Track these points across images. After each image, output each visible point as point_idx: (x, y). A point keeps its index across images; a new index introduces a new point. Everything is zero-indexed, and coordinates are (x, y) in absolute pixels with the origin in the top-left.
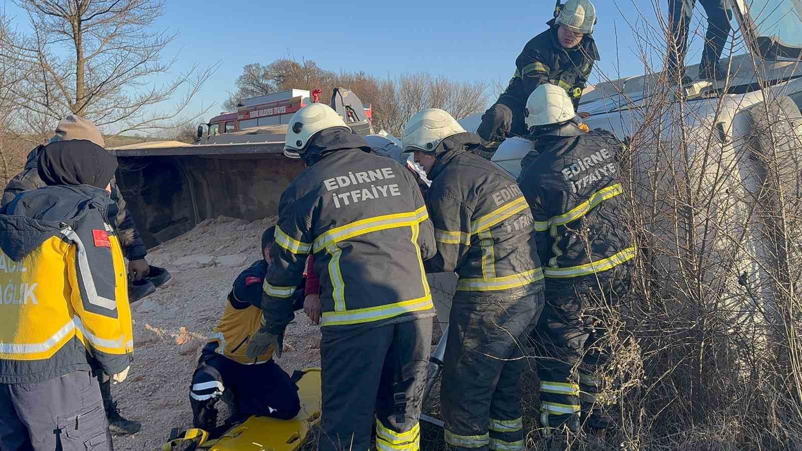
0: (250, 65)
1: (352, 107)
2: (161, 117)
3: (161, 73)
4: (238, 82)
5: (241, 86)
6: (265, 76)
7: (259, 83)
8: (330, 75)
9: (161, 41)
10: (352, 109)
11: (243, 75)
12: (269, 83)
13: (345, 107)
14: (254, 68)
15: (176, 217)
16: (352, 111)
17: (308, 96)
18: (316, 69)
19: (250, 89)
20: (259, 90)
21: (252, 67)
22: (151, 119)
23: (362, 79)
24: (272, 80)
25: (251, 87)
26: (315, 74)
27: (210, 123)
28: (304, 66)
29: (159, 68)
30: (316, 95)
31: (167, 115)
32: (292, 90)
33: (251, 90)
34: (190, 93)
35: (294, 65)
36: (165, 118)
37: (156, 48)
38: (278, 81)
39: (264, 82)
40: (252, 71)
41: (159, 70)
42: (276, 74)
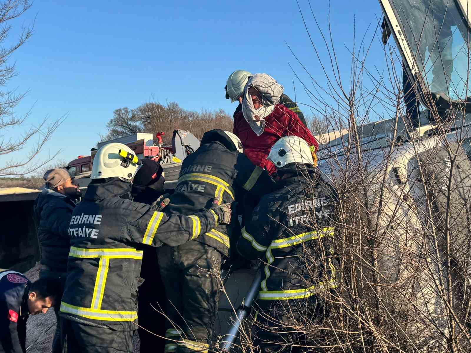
0: (119, 109)
1: (190, 147)
2: (15, 165)
3: (16, 125)
4: (109, 125)
5: (112, 128)
6: (133, 118)
7: (127, 125)
8: (192, 115)
9: (14, 98)
10: (191, 149)
11: (113, 119)
12: (137, 125)
13: (184, 147)
14: (123, 111)
15: (23, 255)
16: (191, 150)
17: (152, 139)
18: (178, 110)
19: (119, 130)
20: (128, 131)
21: (121, 111)
22: (5, 167)
23: (222, 116)
24: (139, 122)
25: (120, 129)
26: (178, 114)
27: (68, 166)
28: (168, 108)
29: (14, 122)
30: (159, 137)
31: (20, 163)
32: (136, 134)
33: (121, 132)
34: (41, 142)
35: (159, 107)
36: (19, 166)
37: (11, 104)
38: (145, 122)
39: (133, 124)
40: (121, 115)
41: (14, 124)
42: (143, 116)
